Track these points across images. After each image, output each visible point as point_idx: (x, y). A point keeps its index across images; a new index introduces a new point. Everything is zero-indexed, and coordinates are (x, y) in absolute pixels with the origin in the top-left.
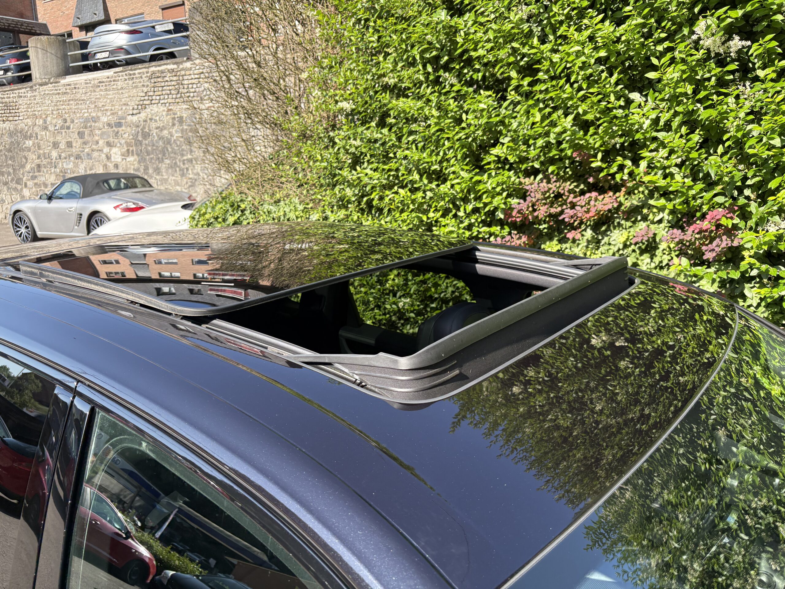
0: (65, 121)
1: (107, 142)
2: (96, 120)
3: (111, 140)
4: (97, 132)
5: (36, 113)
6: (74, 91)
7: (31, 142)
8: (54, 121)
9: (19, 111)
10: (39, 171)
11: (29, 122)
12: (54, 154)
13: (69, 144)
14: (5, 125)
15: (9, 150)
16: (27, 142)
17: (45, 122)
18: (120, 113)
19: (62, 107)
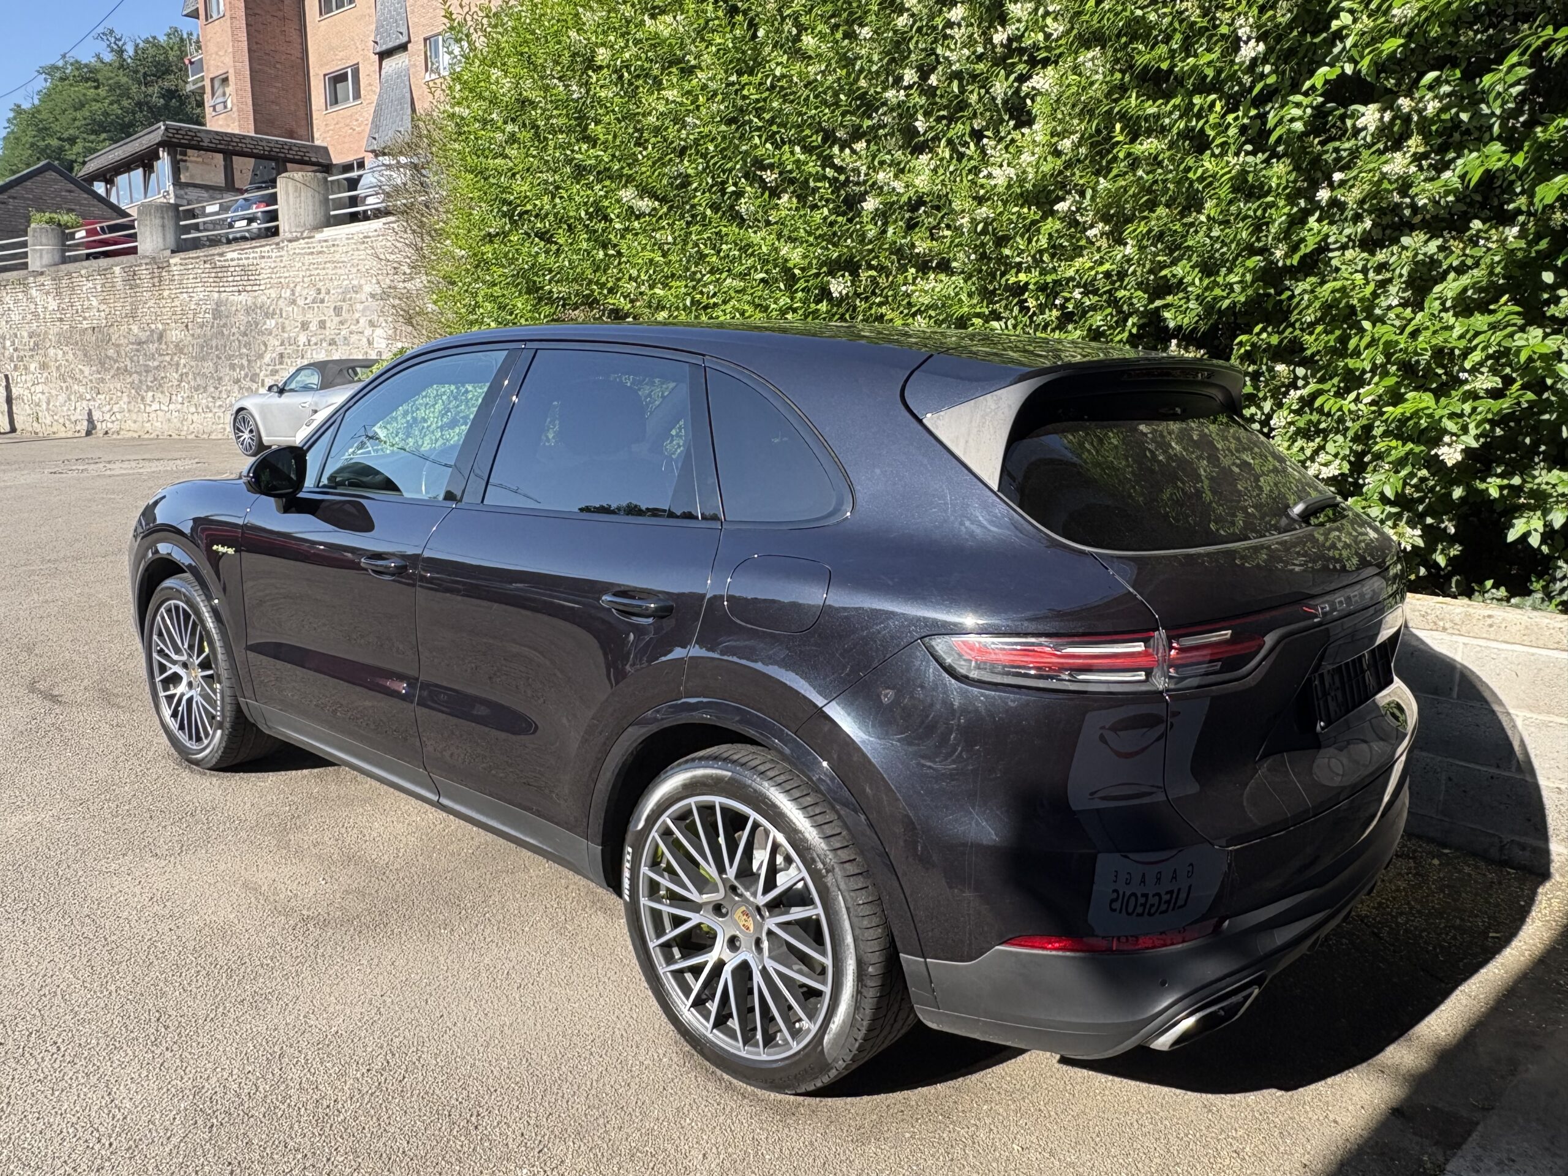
0: (319, 291)
1: (370, 321)
2: (357, 290)
4: (359, 307)
5: (282, 280)
6: (332, 249)
7: (273, 322)
8: (304, 293)
9: (260, 277)
10: (281, 363)
11: (273, 293)
12: (302, 339)
13: (322, 325)
14: (240, 298)
15: (245, 334)
16: (268, 322)
17: (293, 292)
19: (316, 272)
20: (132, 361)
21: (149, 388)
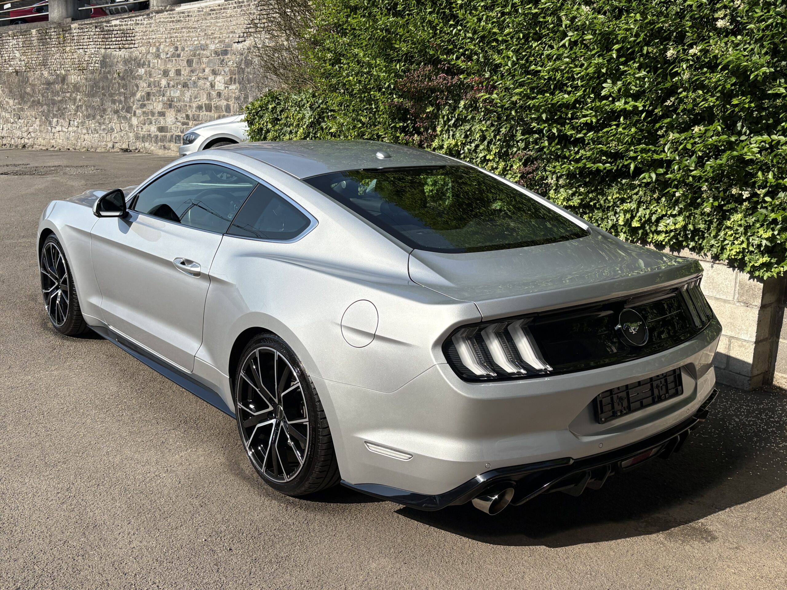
0: (176, 49)
1: (213, 70)
2: (204, 47)
3: (217, 68)
4: (205, 60)
5: (151, 41)
6: (187, 18)
7: (143, 70)
8: (166, 49)
9: (135, 38)
10: (148, 100)
11: (143, 49)
12: (164, 82)
13: (178, 72)
14: (120, 52)
15: (123, 79)
16: (140, 70)
17: (158, 49)
18: (227, 41)
19: (174, 35)
20: (43, 96)
21: (55, 116)
